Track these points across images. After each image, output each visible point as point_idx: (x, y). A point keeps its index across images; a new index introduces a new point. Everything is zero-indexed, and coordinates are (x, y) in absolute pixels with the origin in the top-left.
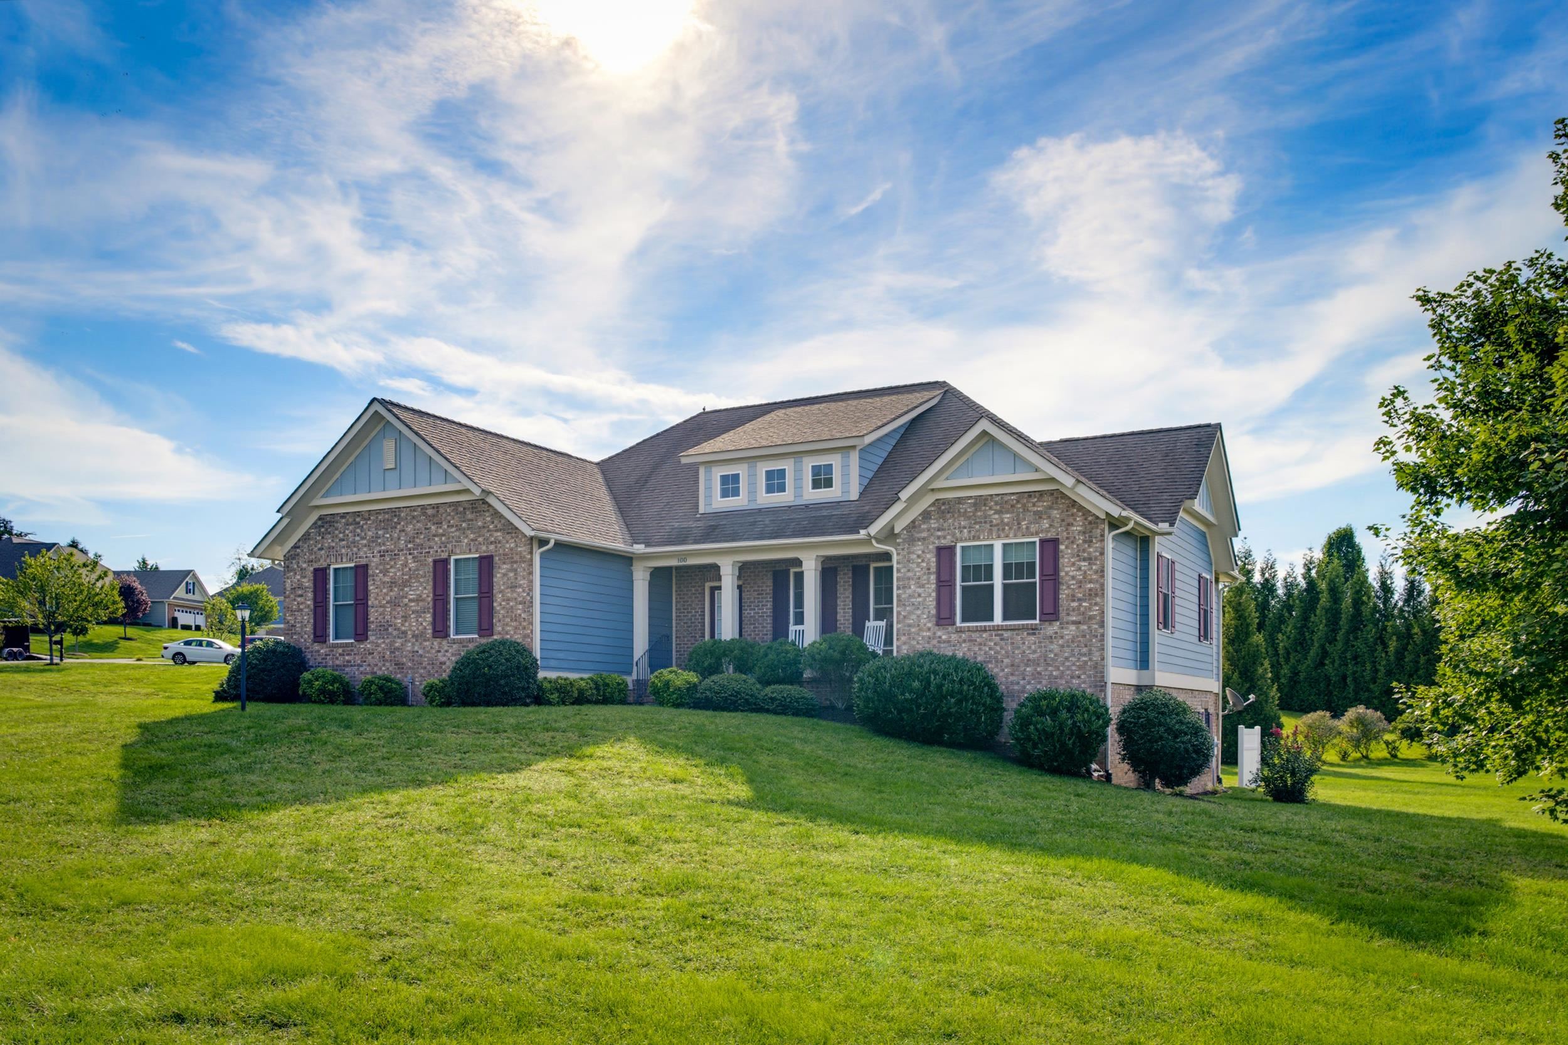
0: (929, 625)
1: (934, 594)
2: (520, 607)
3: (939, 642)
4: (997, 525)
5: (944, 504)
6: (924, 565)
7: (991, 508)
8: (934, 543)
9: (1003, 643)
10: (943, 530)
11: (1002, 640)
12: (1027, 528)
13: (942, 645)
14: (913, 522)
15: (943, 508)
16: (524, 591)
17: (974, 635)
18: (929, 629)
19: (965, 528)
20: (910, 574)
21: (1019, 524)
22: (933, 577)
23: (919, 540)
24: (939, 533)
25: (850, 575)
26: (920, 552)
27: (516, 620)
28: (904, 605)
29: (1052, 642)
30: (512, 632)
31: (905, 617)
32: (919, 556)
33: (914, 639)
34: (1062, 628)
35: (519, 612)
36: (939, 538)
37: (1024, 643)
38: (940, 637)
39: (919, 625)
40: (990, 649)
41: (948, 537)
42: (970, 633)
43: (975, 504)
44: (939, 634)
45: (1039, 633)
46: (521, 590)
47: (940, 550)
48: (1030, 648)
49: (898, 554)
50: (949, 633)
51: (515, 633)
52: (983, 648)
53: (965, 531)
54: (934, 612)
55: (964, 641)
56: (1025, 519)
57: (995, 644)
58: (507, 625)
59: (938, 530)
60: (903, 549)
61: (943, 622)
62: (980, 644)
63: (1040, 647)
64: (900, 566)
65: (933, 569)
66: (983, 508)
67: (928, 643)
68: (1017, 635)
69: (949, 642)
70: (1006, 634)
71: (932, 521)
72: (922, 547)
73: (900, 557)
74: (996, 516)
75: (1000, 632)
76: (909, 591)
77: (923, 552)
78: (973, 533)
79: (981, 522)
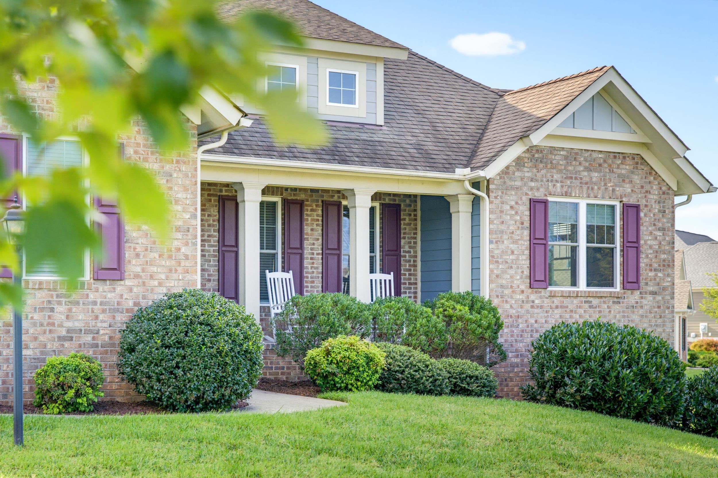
0: (522, 287)
1: (527, 252)
2: (179, 235)
3: (532, 307)
4: (586, 183)
5: (537, 151)
6: (518, 218)
7: (580, 164)
8: (527, 194)
9: (591, 310)
10: (537, 181)
11: (590, 307)
12: (613, 190)
13: (536, 311)
14: (507, 167)
15: (536, 156)
16: (184, 211)
17: (567, 301)
18: (523, 292)
19: (557, 181)
20: (503, 227)
21: (605, 184)
22: (526, 233)
23: (512, 188)
24: (533, 184)
25: (320, 212)
26: (513, 203)
27: (170, 257)
28: (497, 262)
29: (633, 312)
30: (163, 277)
31: (497, 276)
32: (512, 207)
33: (507, 302)
34: (642, 298)
35: (176, 243)
36: (532, 189)
37: (610, 312)
38: (533, 302)
39: (512, 287)
40: (580, 316)
41: (542, 190)
42: (562, 299)
43: (566, 158)
44: (532, 297)
45: (623, 303)
46: (179, 208)
47: (534, 203)
48: (615, 317)
49: (491, 202)
50: (541, 297)
51: (167, 278)
52: (574, 315)
53: (559, 185)
54: (527, 272)
55: (557, 307)
56: (610, 180)
57: (585, 311)
58: (152, 263)
59: (532, 181)
60: (496, 197)
61: (536, 284)
62: (571, 311)
63: (624, 317)
64: (493, 216)
65: (527, 224)
66: (574, 163)
67: (522, 307)
68: (604, 302)
69: (541, 307)
70: (595, 302)
71: (526, 169)
72: (514, 198)
73: (493, 206)
74: (586, 174)
75: (589, 299)
76: (502, 247)
77: (517, 203)
78: (565, 189)
79: (571, 178)
